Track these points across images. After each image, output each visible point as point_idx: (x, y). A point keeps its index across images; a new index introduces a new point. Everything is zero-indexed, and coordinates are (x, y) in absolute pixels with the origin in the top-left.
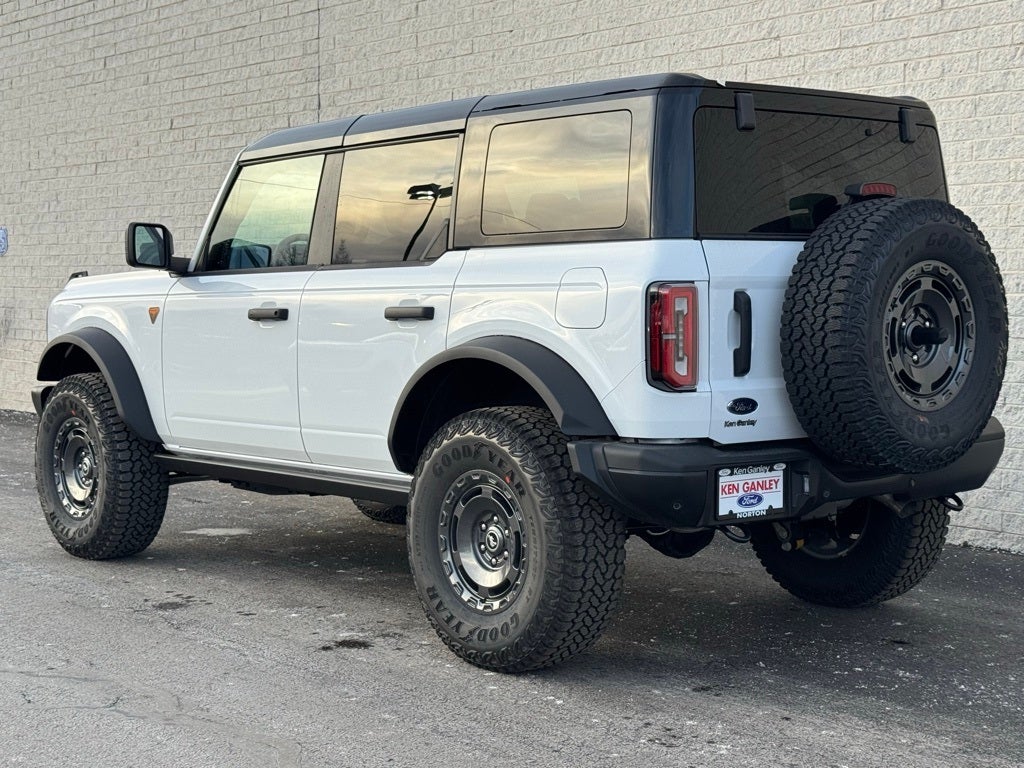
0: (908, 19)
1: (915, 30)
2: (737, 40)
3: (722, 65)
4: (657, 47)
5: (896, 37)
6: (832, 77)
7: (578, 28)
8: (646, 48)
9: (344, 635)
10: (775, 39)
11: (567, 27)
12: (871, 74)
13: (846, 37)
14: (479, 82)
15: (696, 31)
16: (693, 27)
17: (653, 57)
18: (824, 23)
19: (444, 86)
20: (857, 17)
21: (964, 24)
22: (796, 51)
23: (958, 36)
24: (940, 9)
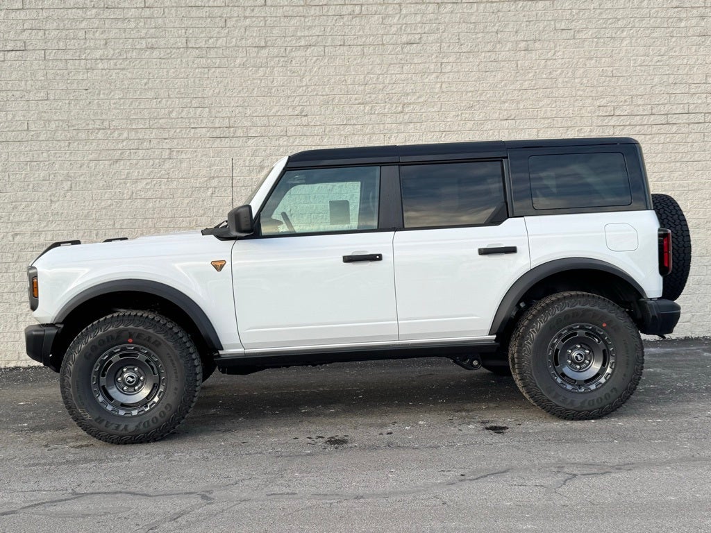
0: (384, 115)
1: (388, 120)
2: (279, 114)
3: (269, 126)
4: (219, 112)
5: (378, 122)
6: (343, 138)
7: (151, 94)
8: (210, 112)
10: (304, 116)
11: (140, 93)
12: (366, 138)
13: (349, 120)
14: (56, 118)
15: (248, 106)
16: (246, 104)
17: (216, 117)
18: (335, 112)
19: (17, 118)
20: (355, 111)
21: (415, 120)
22: (319, 123)
23: (412, 125)
24: (402, 112)
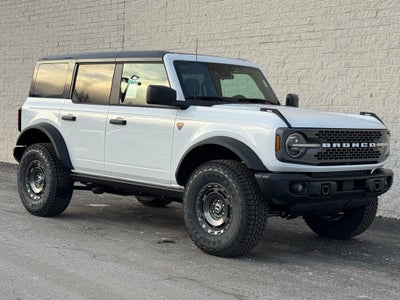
9: (163, 239)
